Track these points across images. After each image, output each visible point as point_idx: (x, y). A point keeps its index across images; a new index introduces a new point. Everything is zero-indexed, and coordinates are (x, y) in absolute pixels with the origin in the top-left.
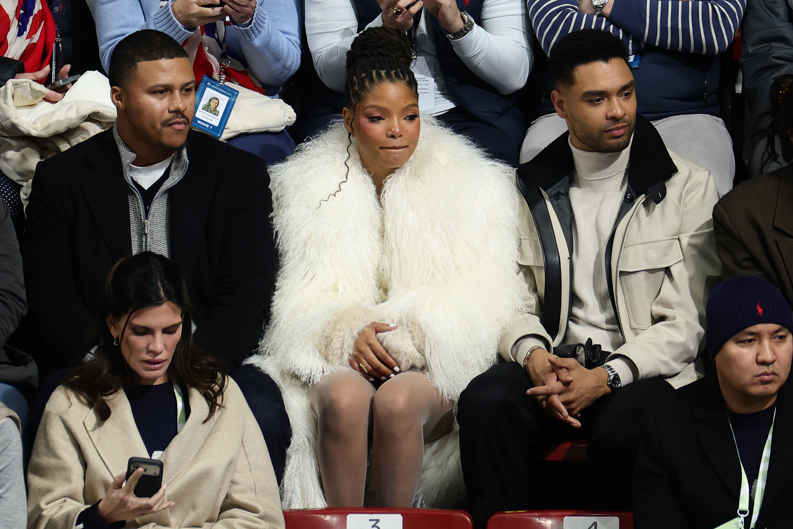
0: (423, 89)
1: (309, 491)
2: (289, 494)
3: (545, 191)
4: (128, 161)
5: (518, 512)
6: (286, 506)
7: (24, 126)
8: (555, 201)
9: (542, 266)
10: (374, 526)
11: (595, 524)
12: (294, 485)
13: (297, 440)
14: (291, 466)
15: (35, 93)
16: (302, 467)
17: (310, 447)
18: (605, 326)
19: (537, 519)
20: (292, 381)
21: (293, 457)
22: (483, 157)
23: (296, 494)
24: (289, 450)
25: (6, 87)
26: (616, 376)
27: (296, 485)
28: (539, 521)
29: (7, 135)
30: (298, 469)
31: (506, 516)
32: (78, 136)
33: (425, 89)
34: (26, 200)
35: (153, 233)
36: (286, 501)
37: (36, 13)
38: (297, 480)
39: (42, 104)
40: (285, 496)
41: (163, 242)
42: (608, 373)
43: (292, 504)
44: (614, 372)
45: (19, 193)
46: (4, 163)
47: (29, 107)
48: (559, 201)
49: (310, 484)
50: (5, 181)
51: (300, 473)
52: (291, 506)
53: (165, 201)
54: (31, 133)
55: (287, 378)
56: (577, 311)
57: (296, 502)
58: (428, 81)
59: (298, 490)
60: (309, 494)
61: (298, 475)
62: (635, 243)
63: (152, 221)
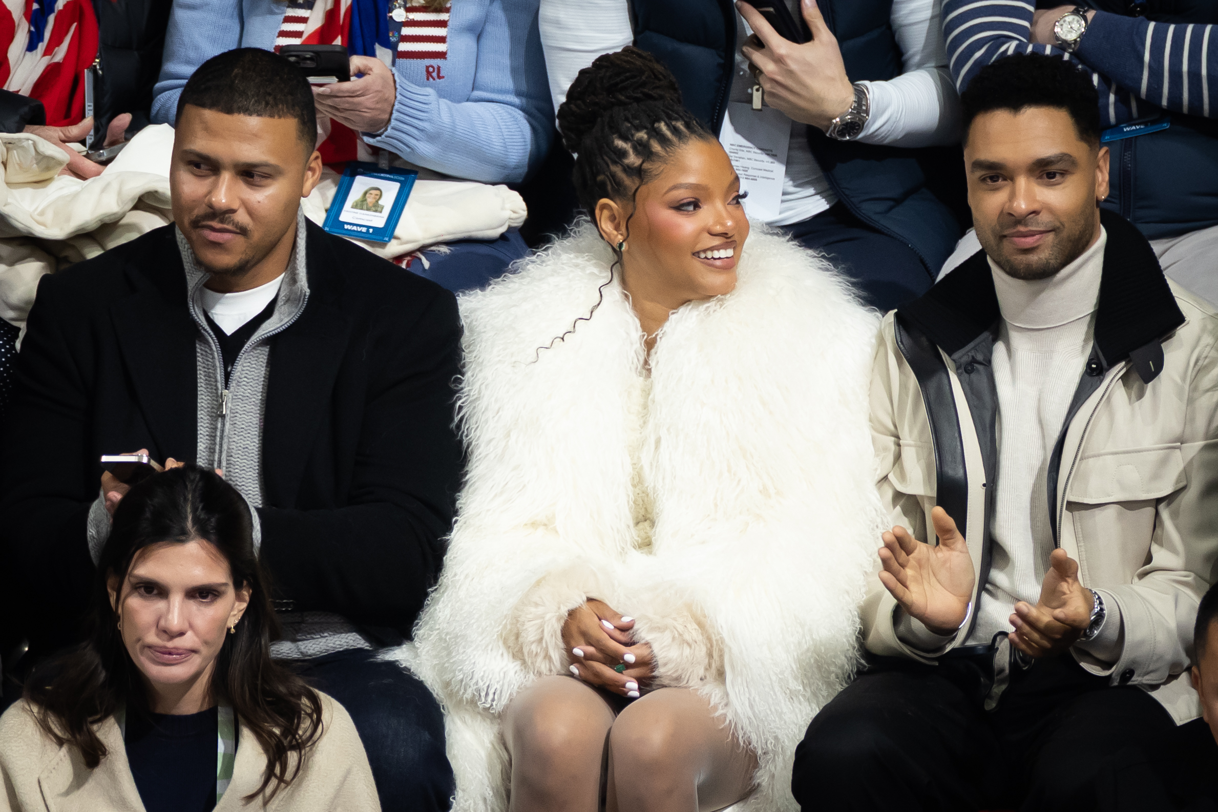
0: (765, 170)
3: (949, 356)
7: (21, 220)
15: (45, 160)
32: (116, 235)
33: (769, 170)
35: (236, 414)
37: (61, 8)
39: (60, 179)
47: (35, 185)
53: (262, 358)
54: (34, 232)
56: (996, 574)
62: (1102, 452)
63: (235, 393)
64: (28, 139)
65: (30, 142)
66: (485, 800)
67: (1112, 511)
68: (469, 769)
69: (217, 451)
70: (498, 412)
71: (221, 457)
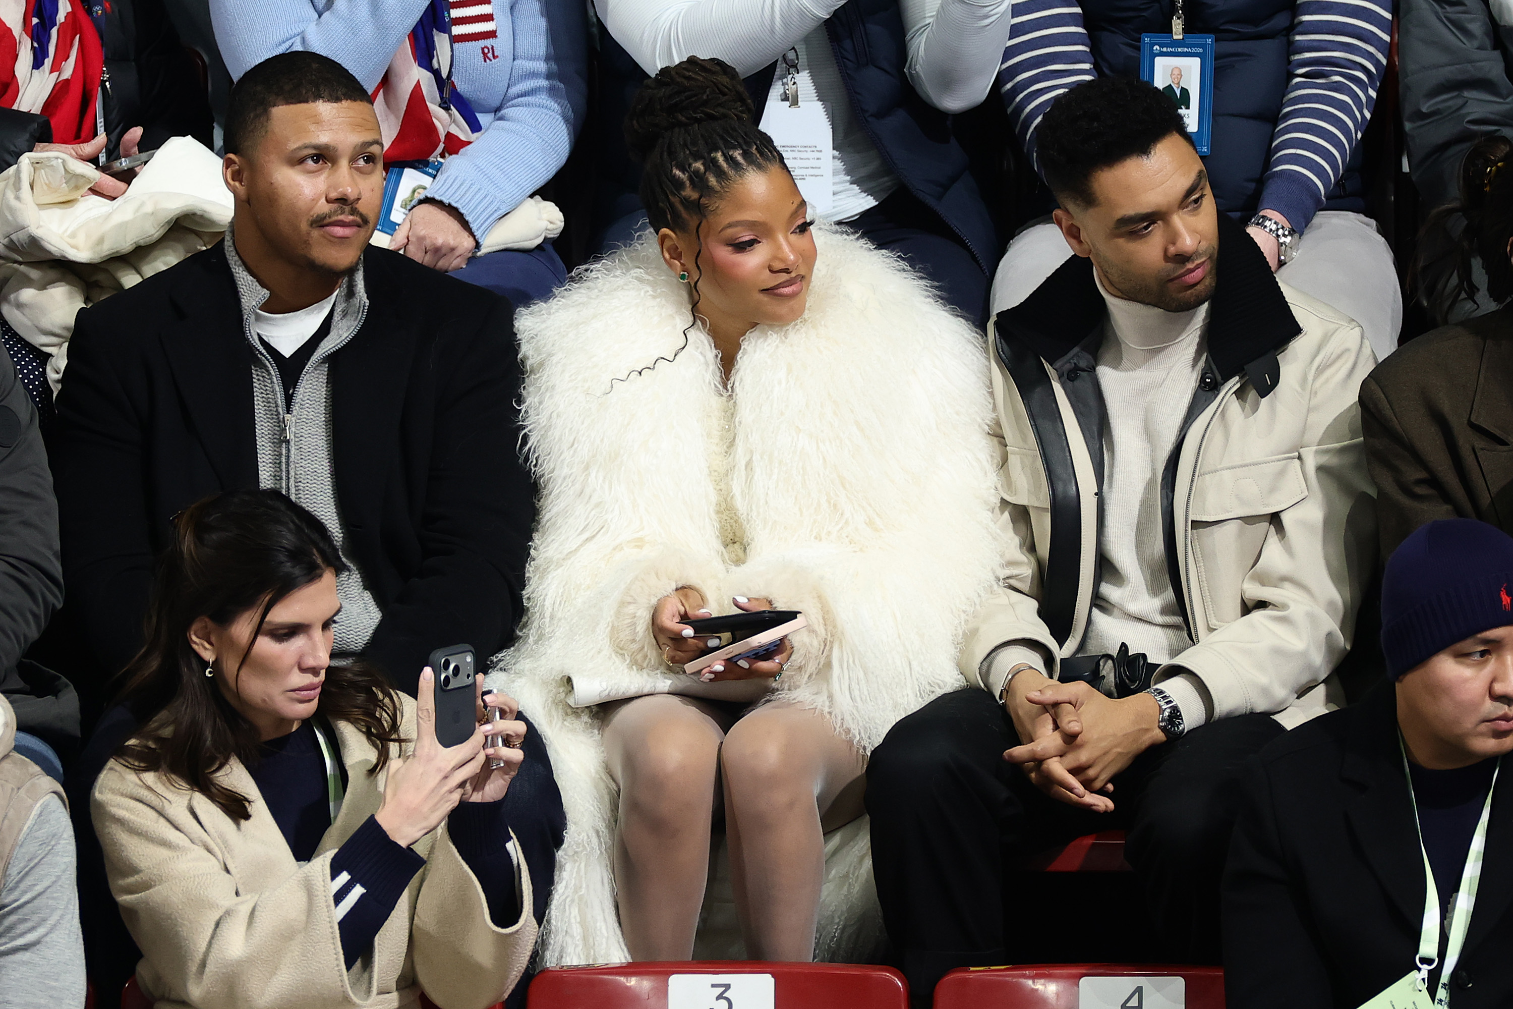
0: (812, 168)
1: (598, 932)
2: (560, 937)
3: (1051, 365)
4: (254, 303)
5: (992, 968)
6: (554, 960)
7: (53, 242)
8: (1070, 383)
9: (1046, 507)
10: (720, 997)
11: (1139, 990)
12: (569, 920)
13: (576, 835)
14: (564, 883)
15: (74, 179)
16: (584, 886)
17: (599, 849)
18: (1159, 619)
19: (1030, 982)
20: (565, 723)
21: (568, 867)
22: (929, 296)
23: (572, 937)
24: (560, 854)
25: (18, 167)
26: (1174, 710)
27: (573, 920)
28: (1033, 986)
29: (20, 259)
30: (577, 889)
31: (972, 976)
32: (155, 259)
33: (816, 168)
34: (58, 381)
35: (301, 438)
36: (553, 951)
37: (63, 20)
38: (575, 911)
39: (87, 200)
40: (552, 942)
41: (320, 456)
42: (1159, 705)
43: (564, 955)
44: (1170, 702)
45: (44, 370)
46: (16, 312)
47: (62, 205)
48: (1077, 383)
49: (600, 917)
50: (17, 347)
51: (581, 898)
52: (563, 960)
53: (323, 379)
54: (67, 256)
55: (555, 717)
56: (1108, 590)
57: (573, 951)
58: (821, 151)
59: (576, 930)
60: (598, 939)
61: (577, 901)
62: (1219, 467)
63: (299, 417)
64: (57, 158)
65: (60, 161)
66: (597, 832)
67: (1232, 527)
68: (579, 801)
69: (284, 478)
70: (572, 445)
71: (288, 483)
